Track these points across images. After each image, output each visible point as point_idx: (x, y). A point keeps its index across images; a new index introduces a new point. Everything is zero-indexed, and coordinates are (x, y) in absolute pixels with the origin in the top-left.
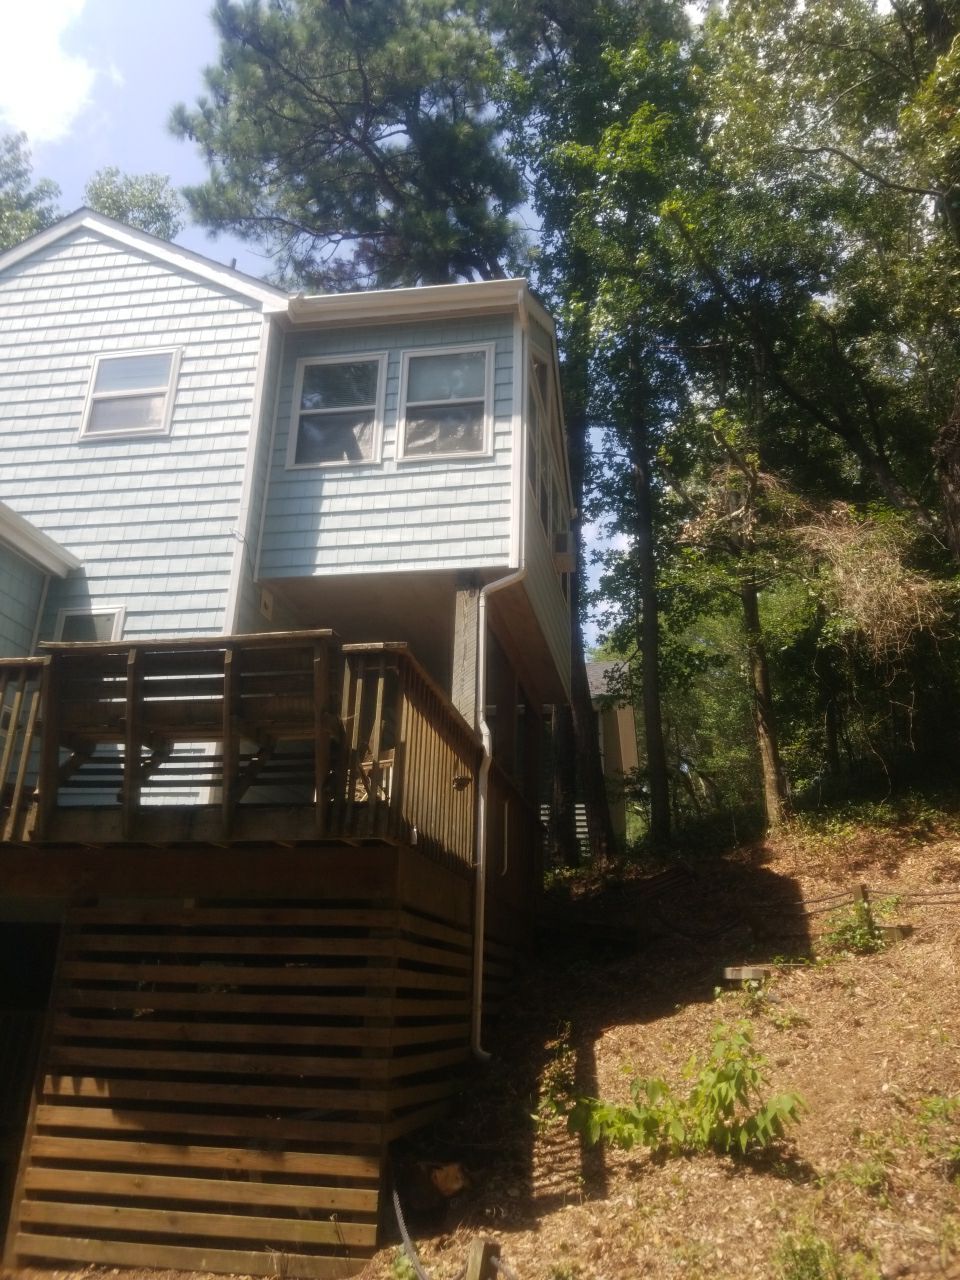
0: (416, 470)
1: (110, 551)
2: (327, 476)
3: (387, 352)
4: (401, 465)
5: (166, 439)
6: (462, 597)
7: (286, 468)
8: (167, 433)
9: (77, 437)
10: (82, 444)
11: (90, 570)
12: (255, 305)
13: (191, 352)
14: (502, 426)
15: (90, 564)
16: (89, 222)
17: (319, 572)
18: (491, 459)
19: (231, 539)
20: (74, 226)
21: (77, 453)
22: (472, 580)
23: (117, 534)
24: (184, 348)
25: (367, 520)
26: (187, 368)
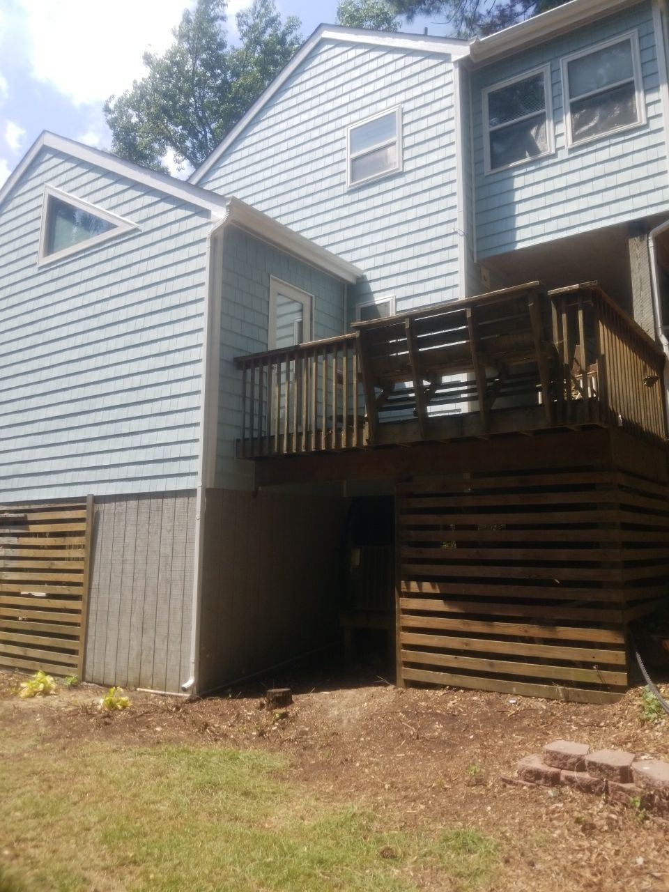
0: (584, 151)
1: (379, 261)
2: (516, 173)
3: (549, 63)
4: (571, 150)
5: (402, 174)
6: (633, 243)
7: (485, 174)
8: (401, 170)
9: (346, 188)
10: (351, 192)
11: (370, 275)
12: (445, 57)
13: (409, 106)
14: (651, 97)
15: (369, 272)
16: (326, 34)
17: (520, 246)
18: (646, 126)
19: (455, 236)
20: (317, 40)
21: (348, 199)
22: (639, 228)
23: (381, 248)
24: (403, 105)
25: (550, 200)
26: (407, 119)
